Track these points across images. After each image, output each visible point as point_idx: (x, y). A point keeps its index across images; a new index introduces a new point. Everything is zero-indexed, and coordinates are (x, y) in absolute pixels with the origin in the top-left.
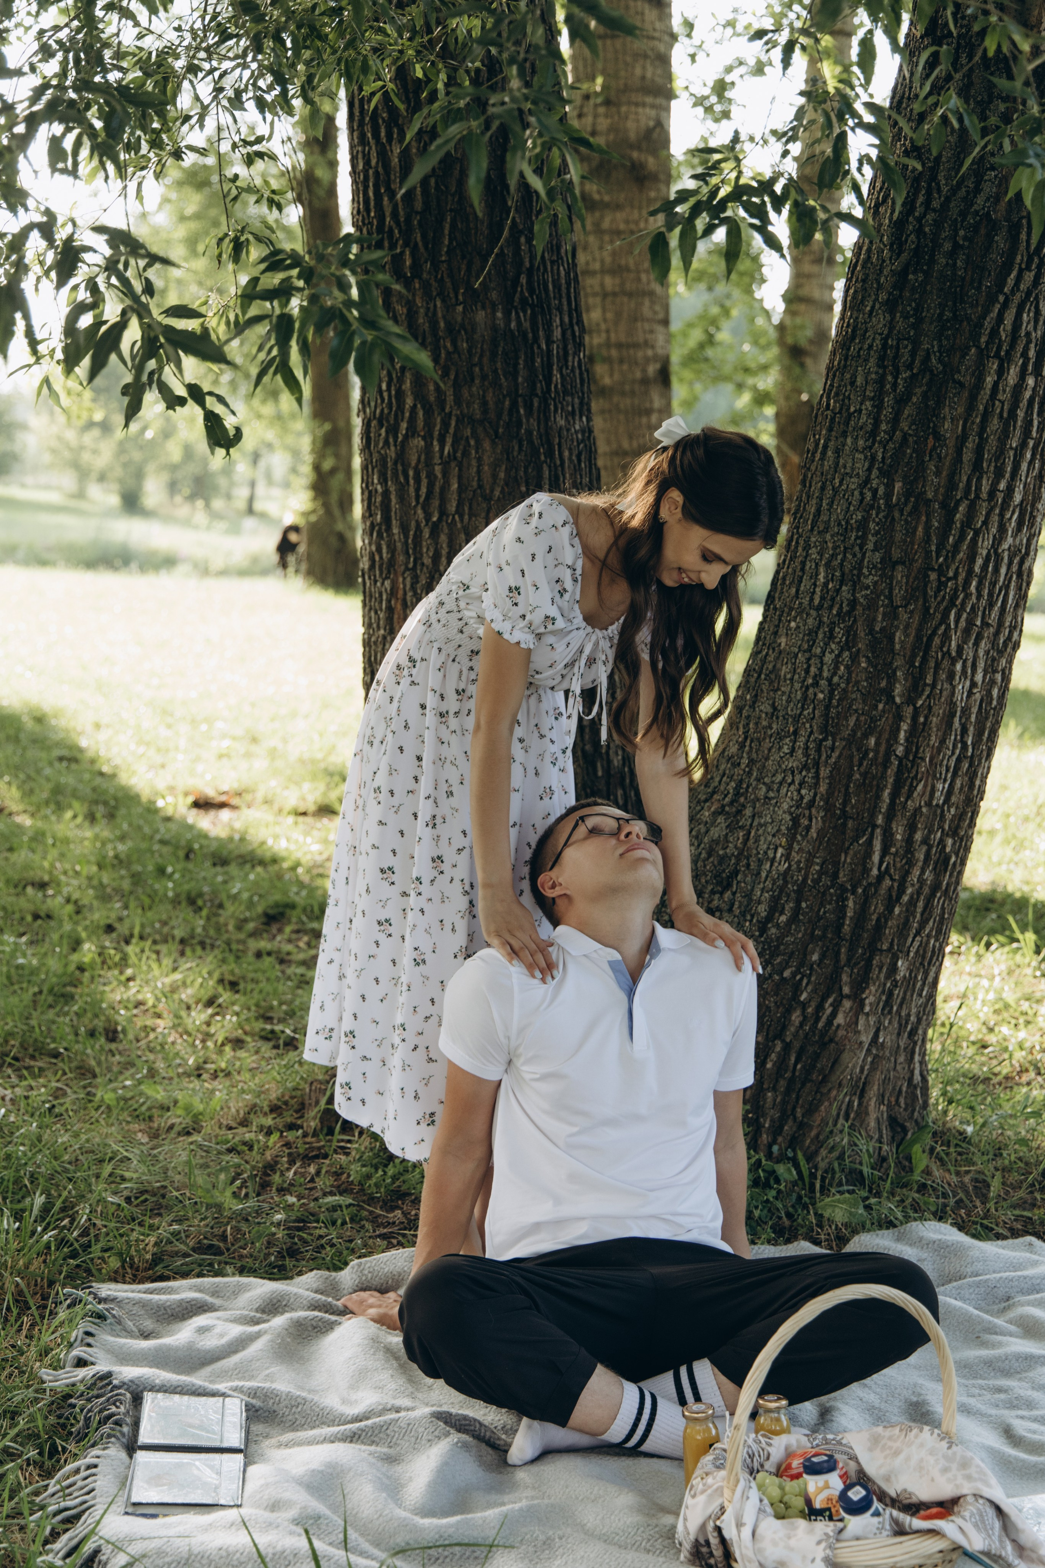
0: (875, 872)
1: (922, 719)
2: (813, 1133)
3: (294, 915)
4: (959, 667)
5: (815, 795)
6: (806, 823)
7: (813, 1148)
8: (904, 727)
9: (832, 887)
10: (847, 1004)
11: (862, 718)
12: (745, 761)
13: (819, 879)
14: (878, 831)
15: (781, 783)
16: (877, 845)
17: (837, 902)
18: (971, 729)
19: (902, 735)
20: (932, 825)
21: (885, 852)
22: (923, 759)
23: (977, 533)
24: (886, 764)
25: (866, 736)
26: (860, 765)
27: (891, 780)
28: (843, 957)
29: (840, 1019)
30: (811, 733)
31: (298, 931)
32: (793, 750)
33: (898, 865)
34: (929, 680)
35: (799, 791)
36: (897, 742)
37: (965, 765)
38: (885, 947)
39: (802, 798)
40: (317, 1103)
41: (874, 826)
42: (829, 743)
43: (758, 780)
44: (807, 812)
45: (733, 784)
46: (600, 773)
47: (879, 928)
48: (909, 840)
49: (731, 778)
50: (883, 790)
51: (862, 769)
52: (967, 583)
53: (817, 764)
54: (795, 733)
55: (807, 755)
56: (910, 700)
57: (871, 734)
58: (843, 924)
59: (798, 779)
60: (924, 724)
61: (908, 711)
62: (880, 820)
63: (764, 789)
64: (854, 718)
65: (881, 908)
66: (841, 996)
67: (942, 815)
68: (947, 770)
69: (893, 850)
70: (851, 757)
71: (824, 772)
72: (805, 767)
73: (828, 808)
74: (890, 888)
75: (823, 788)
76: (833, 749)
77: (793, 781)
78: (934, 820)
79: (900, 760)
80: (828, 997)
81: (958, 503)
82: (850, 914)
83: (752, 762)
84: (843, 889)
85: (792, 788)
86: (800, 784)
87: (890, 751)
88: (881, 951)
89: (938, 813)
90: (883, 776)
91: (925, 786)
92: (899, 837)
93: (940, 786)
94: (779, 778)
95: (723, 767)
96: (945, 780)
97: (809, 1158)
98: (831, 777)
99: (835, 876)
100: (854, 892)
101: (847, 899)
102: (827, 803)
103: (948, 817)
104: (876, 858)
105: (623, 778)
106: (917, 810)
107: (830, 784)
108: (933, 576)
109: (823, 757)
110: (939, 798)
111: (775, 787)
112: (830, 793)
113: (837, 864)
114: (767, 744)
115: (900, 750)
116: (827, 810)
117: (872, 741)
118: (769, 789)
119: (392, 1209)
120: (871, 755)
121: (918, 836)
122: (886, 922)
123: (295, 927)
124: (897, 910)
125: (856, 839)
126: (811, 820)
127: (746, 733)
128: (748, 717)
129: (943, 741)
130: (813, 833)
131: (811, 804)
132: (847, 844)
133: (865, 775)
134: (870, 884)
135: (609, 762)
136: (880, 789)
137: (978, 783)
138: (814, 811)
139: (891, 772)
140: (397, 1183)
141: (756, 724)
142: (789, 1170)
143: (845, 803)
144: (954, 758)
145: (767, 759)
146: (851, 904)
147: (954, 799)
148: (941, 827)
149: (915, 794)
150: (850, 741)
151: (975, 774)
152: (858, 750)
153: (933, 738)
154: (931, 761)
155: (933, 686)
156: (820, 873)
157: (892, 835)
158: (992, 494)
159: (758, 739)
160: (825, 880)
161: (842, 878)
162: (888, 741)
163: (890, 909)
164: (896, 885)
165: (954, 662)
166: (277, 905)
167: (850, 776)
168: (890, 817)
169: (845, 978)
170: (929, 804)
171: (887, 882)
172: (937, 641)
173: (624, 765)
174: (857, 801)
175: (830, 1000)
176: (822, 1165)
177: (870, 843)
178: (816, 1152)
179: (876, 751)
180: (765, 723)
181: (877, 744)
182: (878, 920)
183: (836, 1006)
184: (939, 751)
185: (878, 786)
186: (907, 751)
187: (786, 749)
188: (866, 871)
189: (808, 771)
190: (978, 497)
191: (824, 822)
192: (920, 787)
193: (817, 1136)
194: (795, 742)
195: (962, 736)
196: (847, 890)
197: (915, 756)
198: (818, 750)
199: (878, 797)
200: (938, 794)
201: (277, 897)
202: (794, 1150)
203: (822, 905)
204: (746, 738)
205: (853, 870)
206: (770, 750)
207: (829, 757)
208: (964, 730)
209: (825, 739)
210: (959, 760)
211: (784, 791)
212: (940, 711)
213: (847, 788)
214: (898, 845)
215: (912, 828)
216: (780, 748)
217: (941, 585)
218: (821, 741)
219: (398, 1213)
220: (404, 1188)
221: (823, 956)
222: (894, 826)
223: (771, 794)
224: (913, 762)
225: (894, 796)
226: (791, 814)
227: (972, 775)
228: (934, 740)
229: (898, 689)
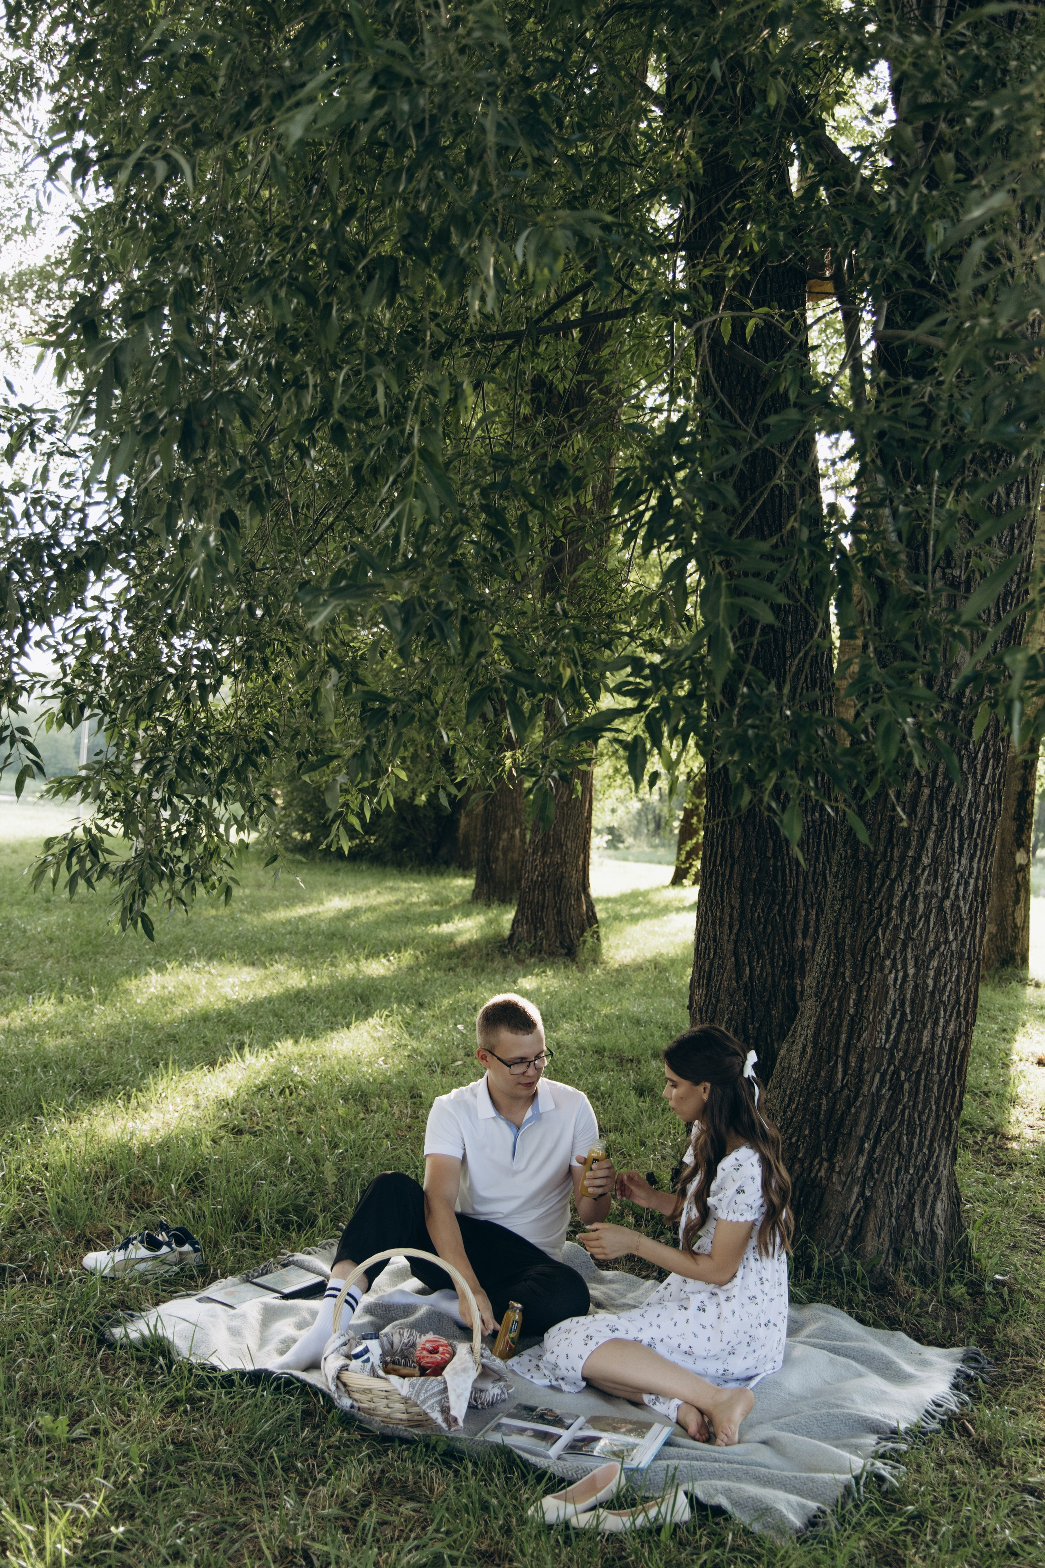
0: (839, 1084)
1: (864, 993)
4: (888, 963)
8: (853, 997)
10: (825, 1164)
14: (840, 1059)
16: (840, 1068)
19: (851, 1001)
21: (845, 1073)
22: (866, 1018)
23: (893, 881)
24: (842, 1018)
28: (822, 1134)
29: (822, 1173)
33: (853, 1082)
34: (867, 969)
36: (848, 1006)
41: (838, 1056)
47: (842, 1119)
52: (889, 912)
56: (855, 980)
57: (834, 999)
60: (866, 996)
61: (854, 987)
62: (840, 1053)
65: (843, 1107)
66: (822, 1159)
67: (893, 1056)
68: (890, 1027)
74: (849, 1096)
79: (851, 1017)
80: (815, 1158)
81: (879, 863)
82: (824, 1108)
88: (845, 1134)
91: (871, 1035)
92: (853, 1065)
100: (826, 1095)
101: (822, 1099)
104: (840, 1076)
108: (865, 906)
115: (851, 1011)
117: (836, 1004)
120: (836, 1012)
121: (865, 1066)
122: (847, 1116)
124: (853, 1110)
125: (826, 1062)
129: (881, 1008)
132: (823, 1065)
134: (836, 1092)
139: (846, 1024)
146: (824, 1102)
155: (870, 973)
158: (903, 857)
163: (849, 1108)
165: (884, 959)
168: (848, 1051)
171: (846, 1091)
172: (870, 946)
177: (835, 1066)
182: (842, 1114)
183: (821, 1164)
186: (856, 1012)
188: (834, 1083)
190: (892, 859)
196: (822, 1093)
197: (861, 1016)
199: (839, 1038)
203: (811, 1100)
205: (826, 1082)
208: (903, 1003)
212: (875, 990)
214: (852, 1069)
215: (861, 1060)
217: (871, 912)
221: (811, 1132)
224: (860, 1019)
229: (847, 974)
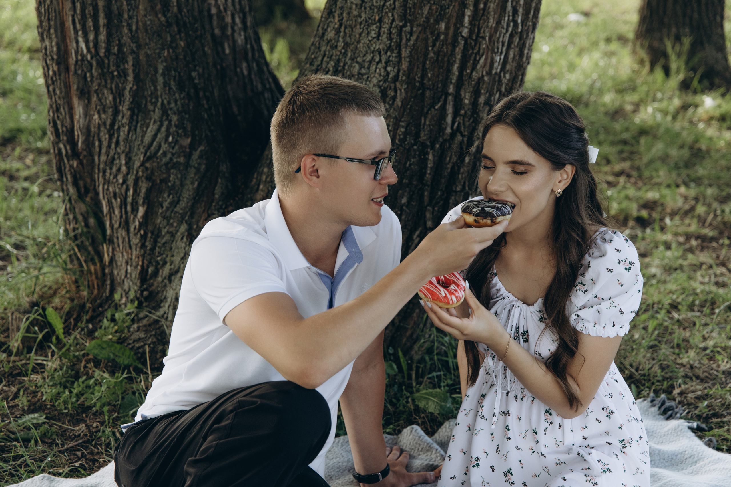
0: (449, 130)
1: (482, 6)
2: (408, 333)
3: (23, 138)
5: (399, 71)
6: (393, 94)
7: (409, 344)
8: (468, 13)
9: (415, 144)
11: (434, 7)
12: (341, 44)
13: (405, 139)
14: (450, 98)
15: (370, 62)
16: (450, 109)
17: (420, 156)
18: (521, 11)
19: (466, 20)
20: (492, 89)
21: (456, 114)
22: (484, 38)
24: (454, 43)
25: (437, 22)
26: (434, 45)
27: (459, 57)
28: (426, 199)
30: (393, 20)
31: (26, 150)
32: (379, 35)
33: (467, 124)
35: (385, 68)
36: (462, 25)
37: (516, 40)
38: (458, 189)
39: (388, 74)
40: (18, 329)
41: (447, 94)
42: (408, 28)
43: (352, 59)
44: (392, 85)
45: (332, 63)
46: (227, 51)
47: (453, 174)
48: (475, 104)
49: (330, 57)
50: (452, 65)
51: (435, 49)
53: (399, 46)
54: (380, 20)
55: (390, 39)
57: (442, 20)
58: (425, 173)
59: (384, 58)
60: (484, 9)
62: (451, 89)
63: (357, 67)
64: (427, 8)
65: (454, 159)
67: (500, 81)
68: (503, 45)
69: (463, 112)
70: (426, 39)
71: (405, 53)
72: (389, 48)
73: (410, 82)
74: (462, 142)
75: (405, 66)
76: (411, 33)
77: (380, 61)
78: (493, 85)
79: (466, 40)
80: (416, 230)
82: (430, 165)
83: (346, 45)
84: (424, 145)
85: (380, 66)
86: (386, 63)
87: (457, 33)
88: (456, 192)
89: (497, 80)
90: (453, 54)
91: (486, 59)
92: (466, 101)
93: (497, 58)
94: (369, 57)
95: (323, 49)
96: (501, 53)
97: (406, 353)
98: (411, 56)
99: (417, 135)
100: (433, 147)
101: (428, 153)
102: (408, 77)
103: (504, 81)
104: (449, 119)
105: (246, 54)
106: (481, 79)
107: (410, 62)
109: (404, 41)
110: (497, 68)
111: (366, 65)
112: (410, 69)
113: (418, 126)
114: (358, 30)
115: (465, 32)
116: (408, 83)
117: (443, 26)
118: (362, 66)
119: (77, 422)
120: (442, 37)
121: (482, 100)
122: (459, 169)
123: (24, 147)
124: (467, 160)
125: (433, 106)
126: (396, 92)
127: (340, 20)
128: (341, 8)
129: (499, 23)
130: (398, 102)
131: (396, 78)
132: (426, 110)
133: (438, 54)
134: (445, 141)
135: (234, 41)
136: (450, 64)
137: (526, 52)
138: (398, 84)
139: (459, 50)
140: (82, 399)
141: (349, 13)
142: (391, 366)
143: (423, 77)
144: (508, 35)
145: (358, 42)
146: (431, 157)
147: (508, 67)
148: (499, 90)
149: (478, 67)
150: (425, 27)
151: (524, 45)
152: (432, 33)
153: (491, 20)
154: (490, 39)
156: (405, 134)
157: (461, 100)
159: (350, 26)
160: (410, 139)
161: (423, 136)
162: (455, 25)
163: (461, 158)
164: (465, 139)
166: (11, 131)
167: (426, 55)
168: (459, 86)
169: (428, 215)
170: (489, 73)
171: (459, 138)
173: (246, 43)
174: (433, 75)
175: (417, 233)
176: (417, 357)
177: (444, 108)
178: (411, 348)
179: (446, 34)
180: (355, 13)
181: (447, 28)
182: (453, 168)
184: (496, 30)
185: (449, 61)
186: (471, 32)
187: (373, 34)
188: (442, 130)
189: (392, 51)
191: (406, 92)
192: (482, 61)
193: (412, 335)
194: (380, 28)
195: (514, 16)
196: (427, 146)
197: (478, 36)
198: (400, 35)
199: (449, 71)
200: (496, 65)
201: (11, 125)
202: (394, 347)
203: (408, 159)
204: (341, 25)
205: (431, 130)
206: (360, 34)
207: (408, 40)
208: (515, 11)
209: (405, 26)
210: (511, 36)
211: (373, 68)
213: (424, 64)
214: (466, 108)
215: (476, 93)
216: (369, 33)
218: (402, 27)
219: (82, 426)
220: (87, 404)
221: (410, 199)
222: (462, 93)
223: (363, 71)
224: (476, 41)
225: (462, 69)
226: (380, 87)
227: (522, 47)
228: (492, 22)
